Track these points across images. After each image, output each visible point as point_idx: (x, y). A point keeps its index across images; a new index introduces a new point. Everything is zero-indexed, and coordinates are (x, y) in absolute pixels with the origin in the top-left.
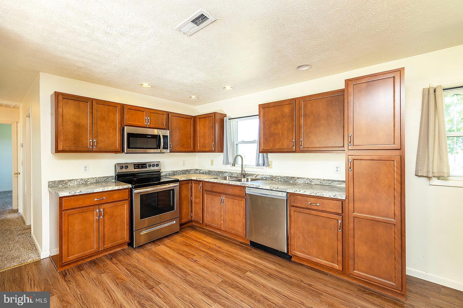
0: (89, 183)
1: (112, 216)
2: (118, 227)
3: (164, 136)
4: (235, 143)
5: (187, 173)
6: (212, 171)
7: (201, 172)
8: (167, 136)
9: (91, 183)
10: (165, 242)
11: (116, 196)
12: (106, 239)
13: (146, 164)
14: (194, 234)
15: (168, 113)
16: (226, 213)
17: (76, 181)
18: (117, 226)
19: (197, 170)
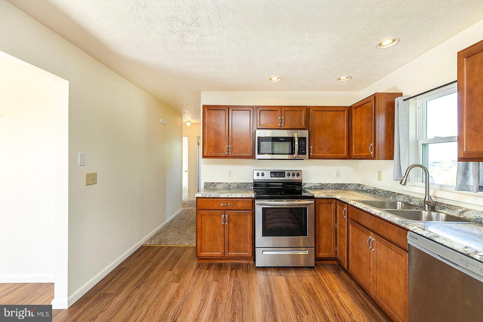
0: (231, 187)
1: (236, 225)
2: (241, 238)
3: (300, 139)
4: (421, 142)
5: (343, 188)
6: (379, 189)
7: (364, 188)
8: (304, 139)
9: (233, 188)
10: (290, 274)
11: (240, 205)
12: (230, 247)
13: (284, 172)
14: (332, 280)
15: (308, 109)
16: (377, 268)
17: (222, 185)
18: (240, 236)
19: (359, 185)
